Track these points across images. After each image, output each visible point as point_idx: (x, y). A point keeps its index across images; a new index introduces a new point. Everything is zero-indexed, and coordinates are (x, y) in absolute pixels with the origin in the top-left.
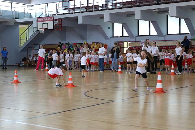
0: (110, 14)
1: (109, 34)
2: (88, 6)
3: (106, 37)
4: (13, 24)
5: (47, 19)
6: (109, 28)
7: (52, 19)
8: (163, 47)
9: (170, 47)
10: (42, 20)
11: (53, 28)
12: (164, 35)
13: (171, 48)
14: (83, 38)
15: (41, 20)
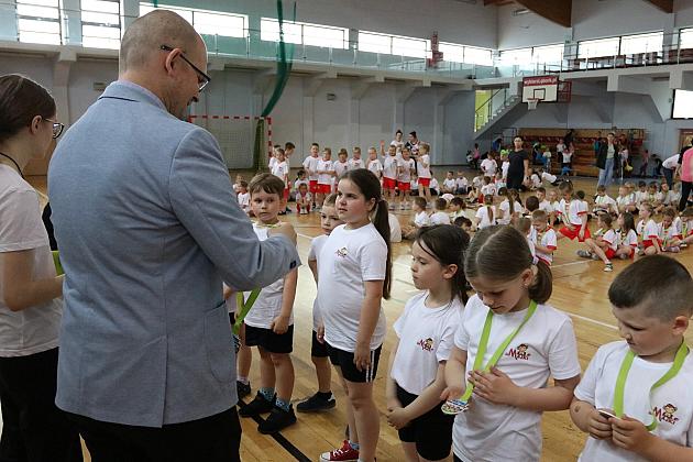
0: (685, 72)
1: (665, 115)
2: (619, 56)
3: (656, 117)
4: (470, 89)
5: (543, 81)
7: (555, 80)
10: (534, 82)
11: (555, 99)
14: (605, 119)
15: (530, 82)
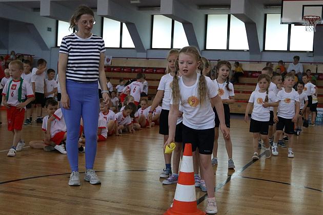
6: (49, 29)
8: (144, 70)
9: (155, 70)
12: (146, 49)
13: (158, 71)
